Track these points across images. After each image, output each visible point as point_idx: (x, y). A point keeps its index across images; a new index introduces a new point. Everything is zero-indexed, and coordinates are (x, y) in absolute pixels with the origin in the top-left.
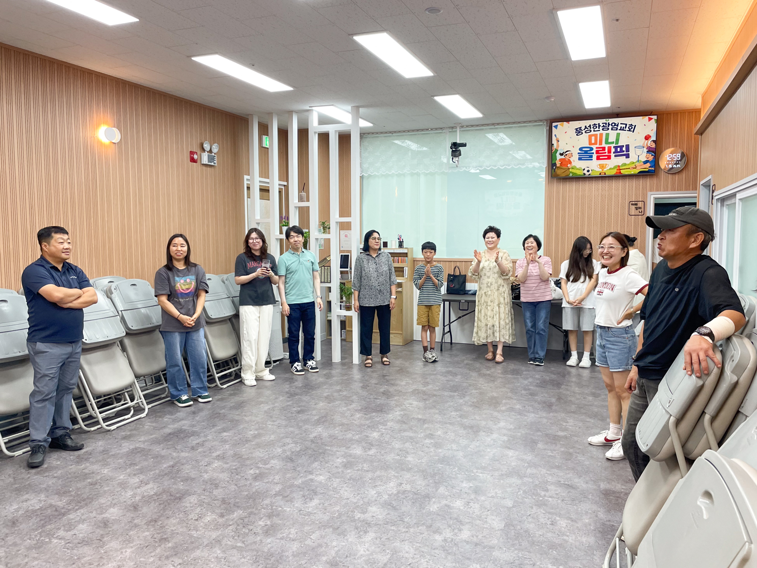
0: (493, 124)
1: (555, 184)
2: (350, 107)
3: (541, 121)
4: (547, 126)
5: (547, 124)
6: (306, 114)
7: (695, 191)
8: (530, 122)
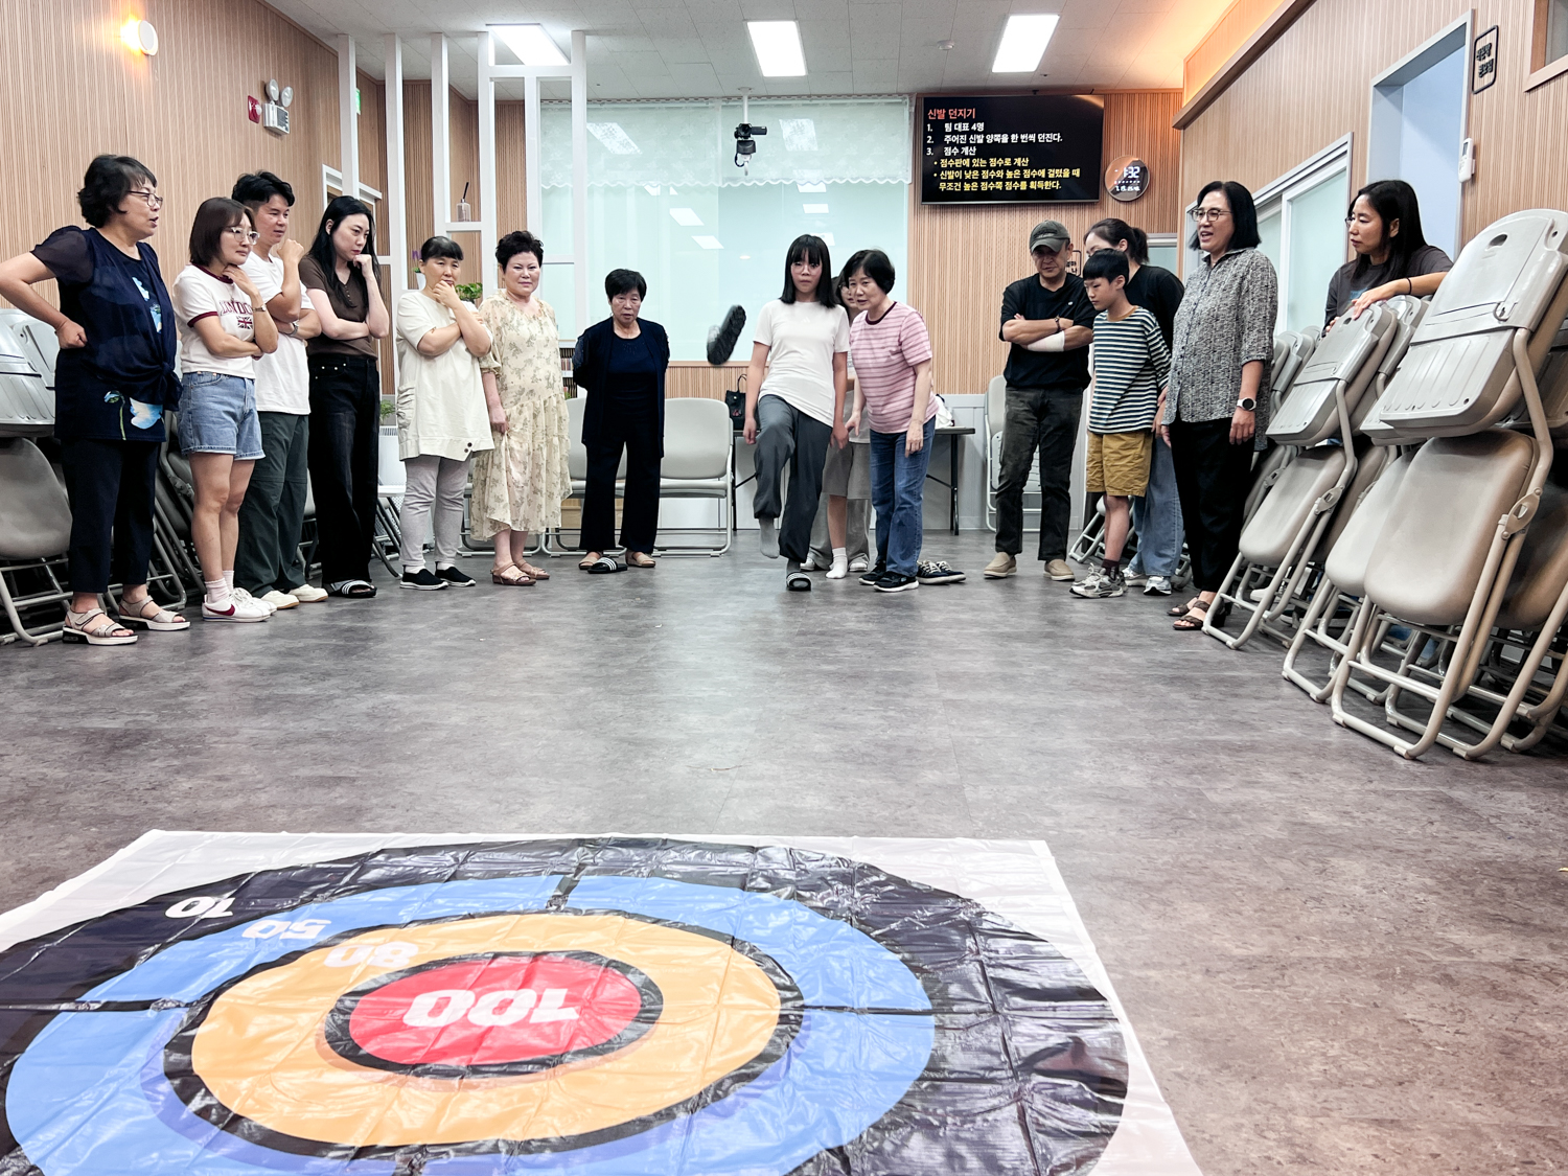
0: (809, 96)
2: (570, 33)
3: (900, 94)
4: (910, 106)
5: (911, 102)
6: (474, 41)
7: (1173, 235)
8: (880, 95)
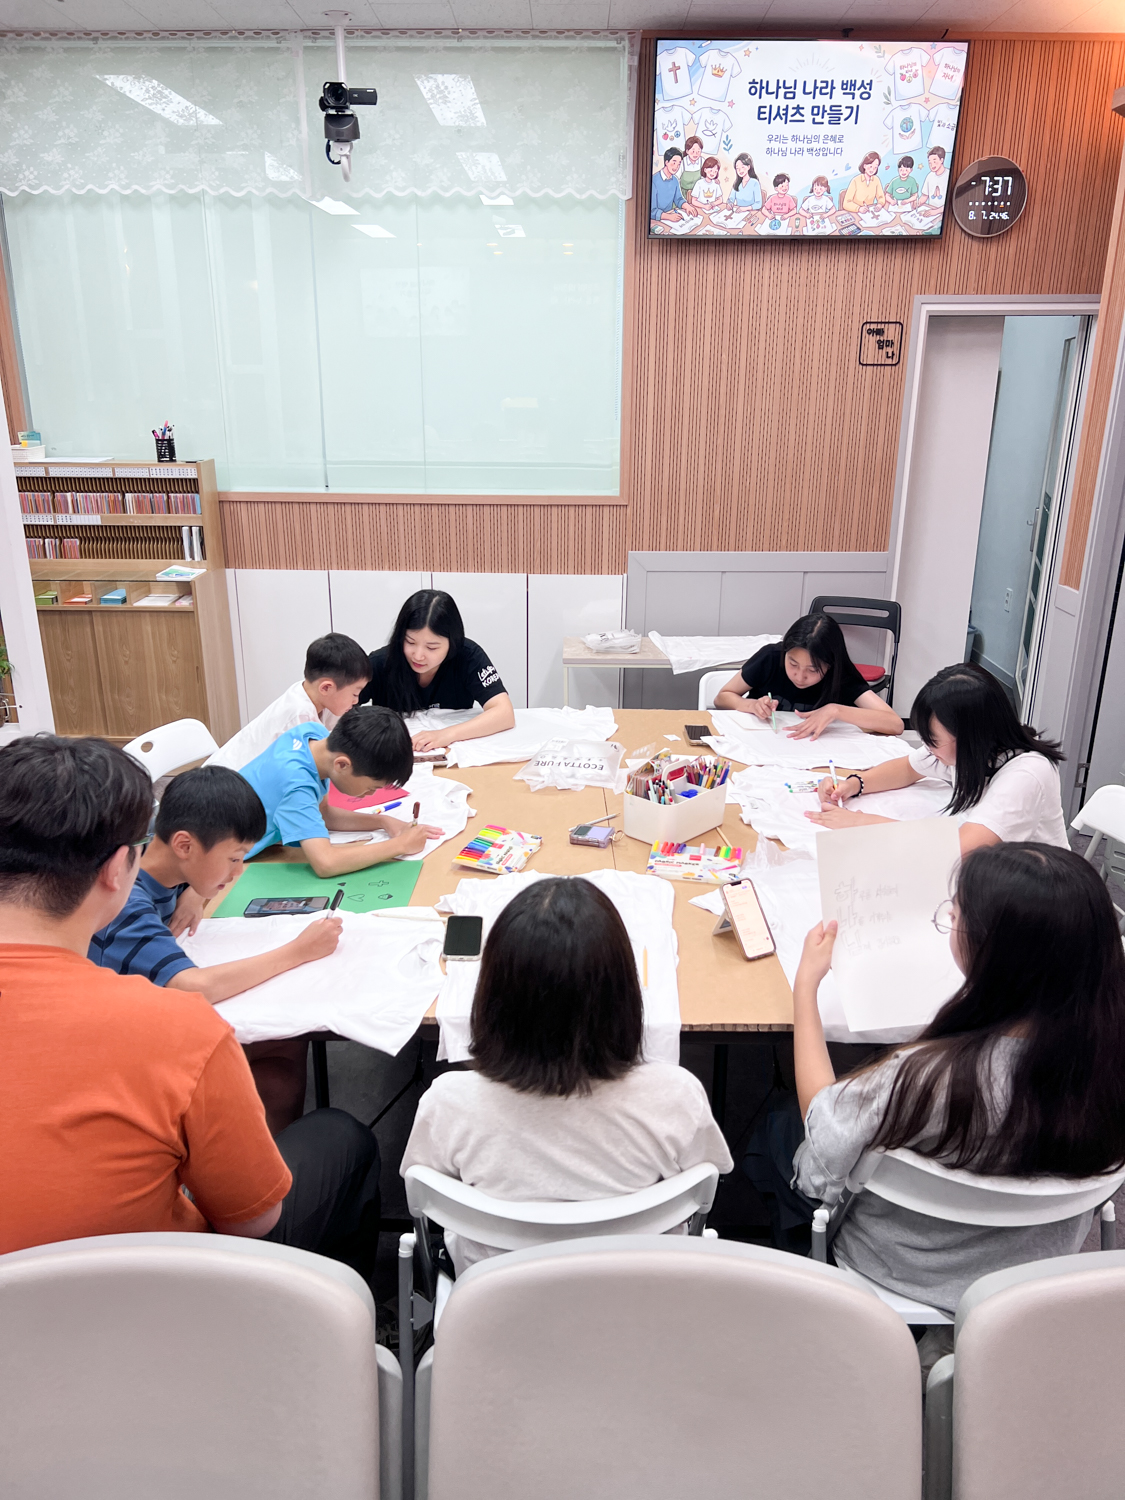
1: (655, 258)
3: (614, 32)
4: (631, 54)
5: (632, 46)
